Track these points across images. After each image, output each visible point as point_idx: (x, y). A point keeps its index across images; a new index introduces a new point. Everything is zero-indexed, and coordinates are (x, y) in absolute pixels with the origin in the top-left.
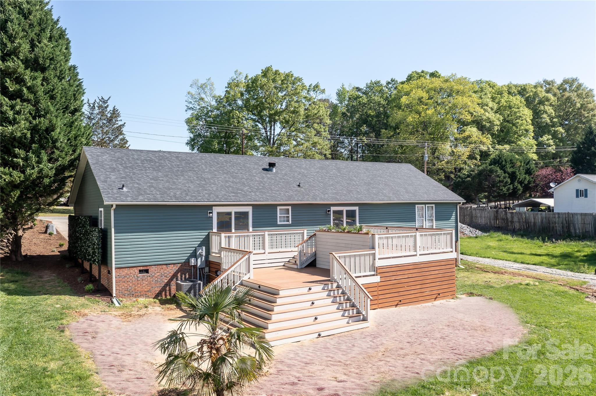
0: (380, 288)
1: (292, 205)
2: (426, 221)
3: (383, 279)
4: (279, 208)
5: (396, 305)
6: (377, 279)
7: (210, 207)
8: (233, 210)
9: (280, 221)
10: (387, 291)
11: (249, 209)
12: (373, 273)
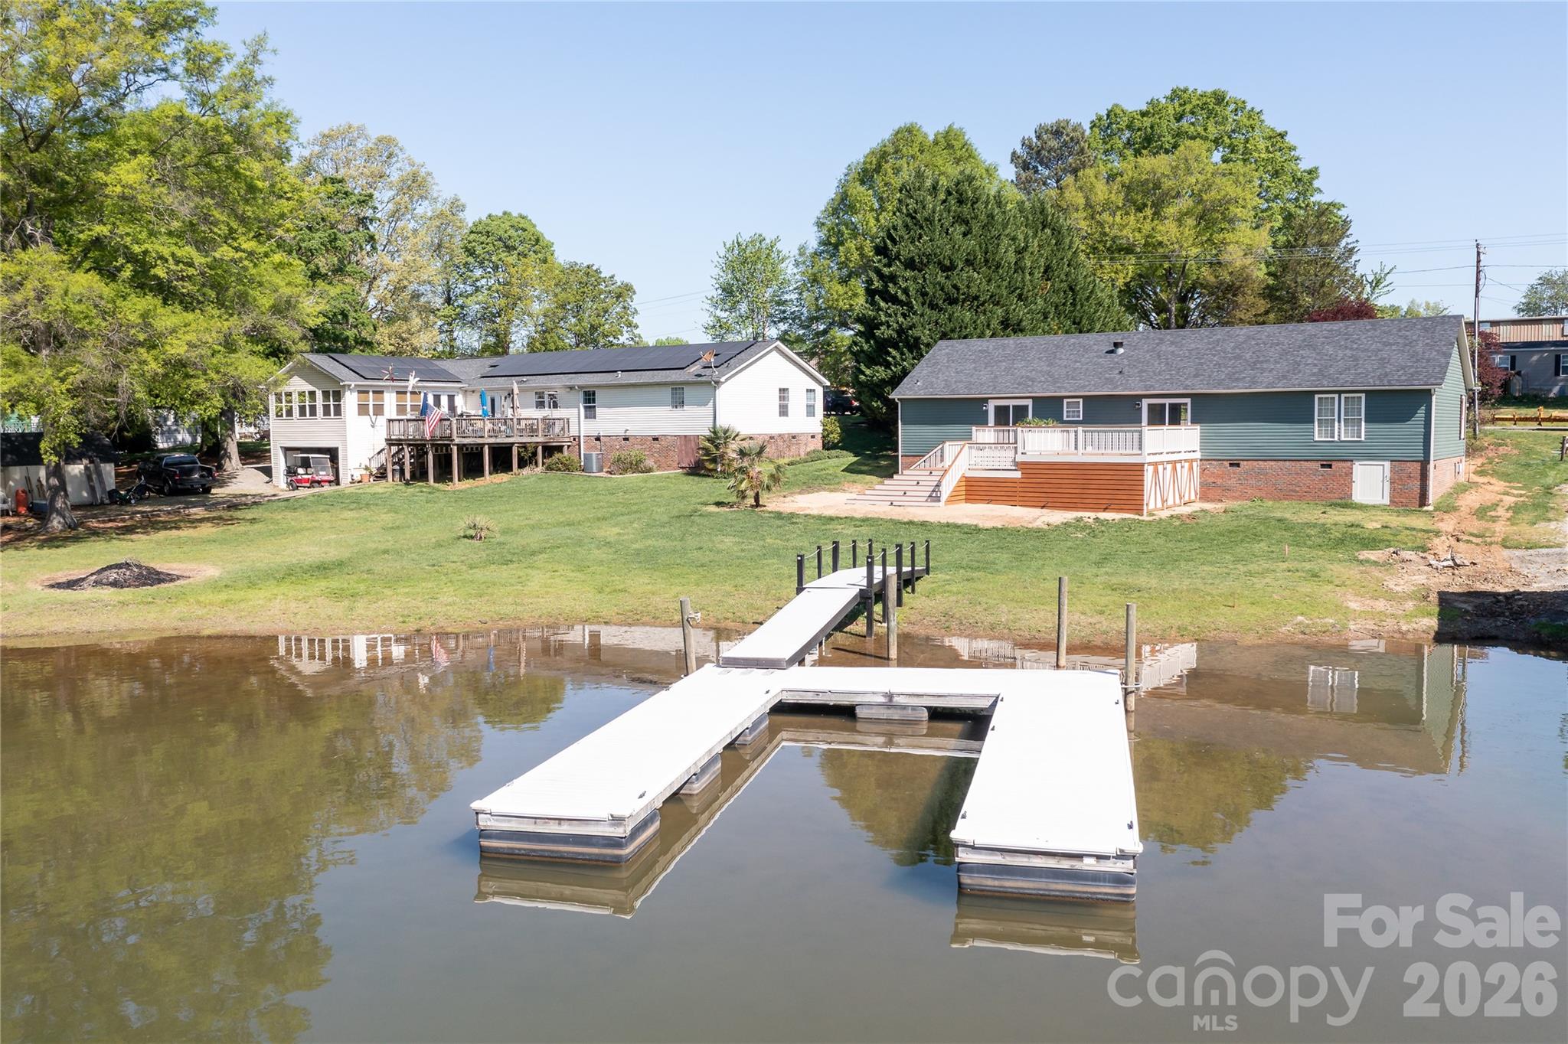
0: (1023, 485)
1: (1084, 397)
2: (1339, 422)
3: (1025, 476)
4: (1065, 401)
5: (1043, 507)
6: (1018, 475)
7: (986, 400)
8: (1011, 403)
9: (1067, 417)
10: (1031, 490)
11: (1029, 403)
12: (1014, 468)
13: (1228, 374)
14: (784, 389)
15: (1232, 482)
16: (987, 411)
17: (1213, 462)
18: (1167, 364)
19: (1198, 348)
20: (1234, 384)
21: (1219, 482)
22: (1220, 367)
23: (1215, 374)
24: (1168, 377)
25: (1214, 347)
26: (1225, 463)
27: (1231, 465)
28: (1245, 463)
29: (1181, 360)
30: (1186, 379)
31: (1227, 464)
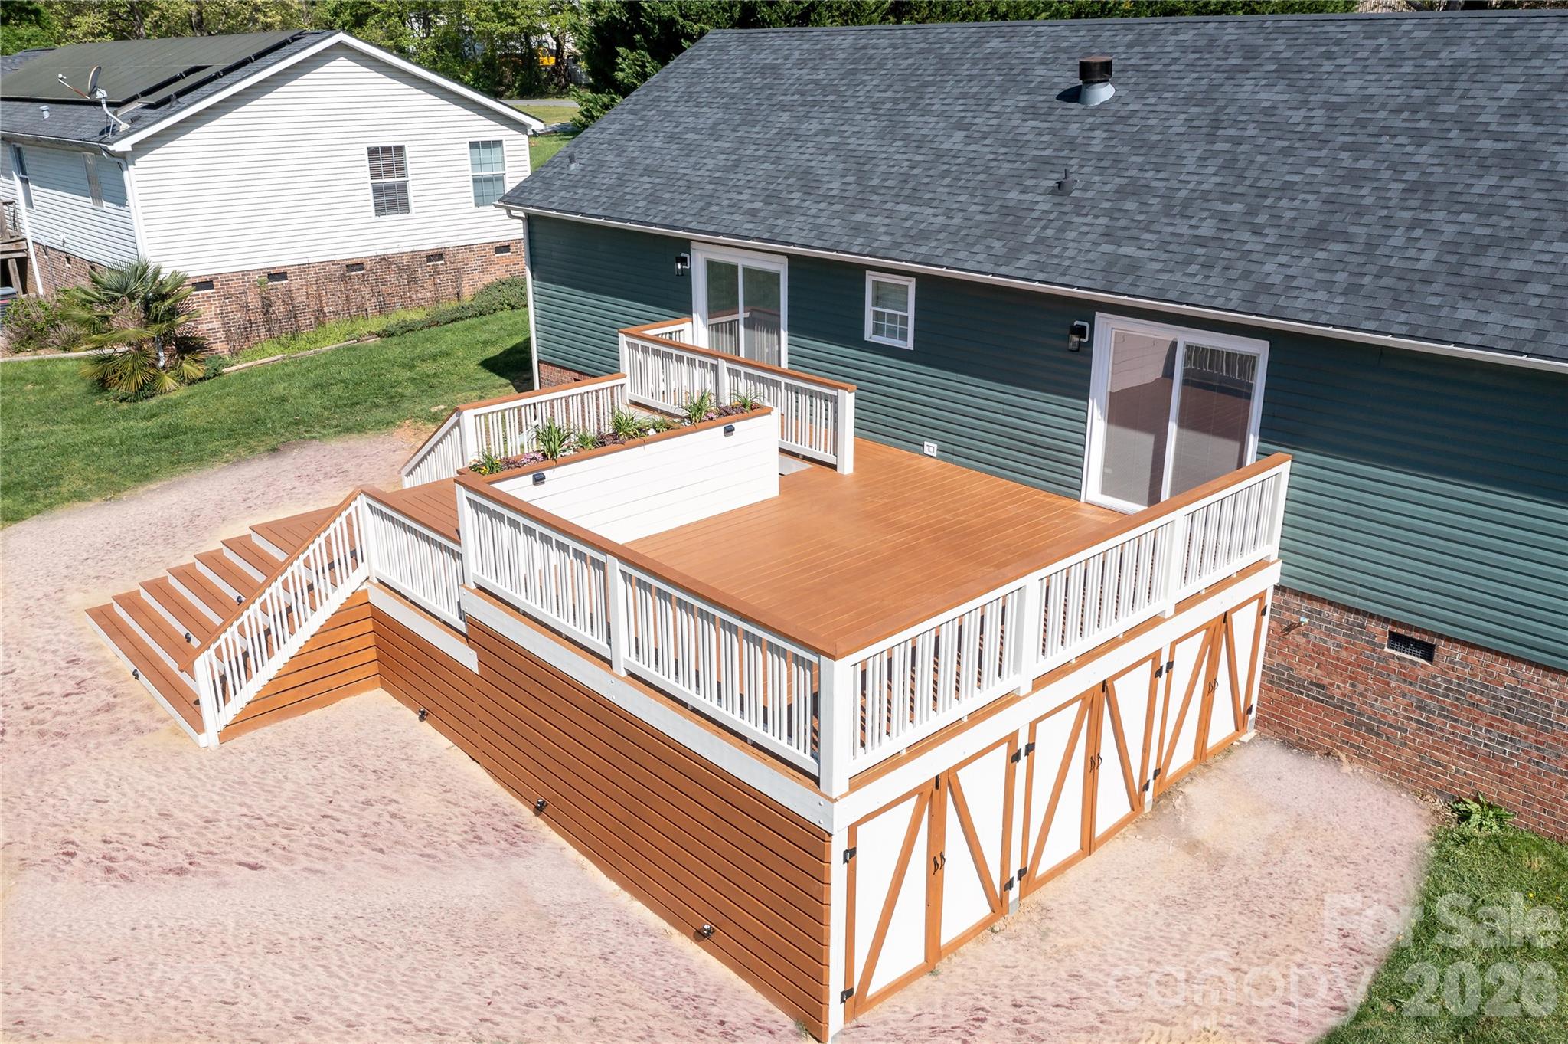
13: (1451, 246)
14: (386, 150)
15: (1392, 707)
16: (687, 275)
17: (1326, 610)
18: (1230, 163)
19: (1368, 99)
20: (1466, 313)
21: (1340, 688)
22: (1427, 205)
23: (1397, 239)
24: (1206, 230)
25: (1431, 101)
26: (1373, 626)
27: (1396, 640)
28: (1459, 652)
29: (1286, 152)
30: (1272, 250)
31: (1380, 632)
